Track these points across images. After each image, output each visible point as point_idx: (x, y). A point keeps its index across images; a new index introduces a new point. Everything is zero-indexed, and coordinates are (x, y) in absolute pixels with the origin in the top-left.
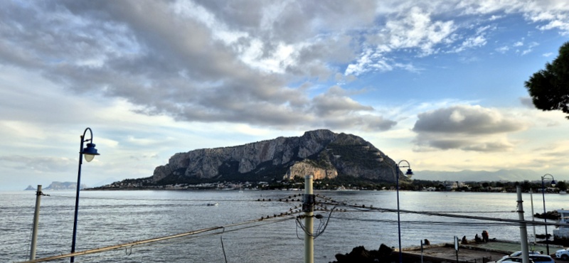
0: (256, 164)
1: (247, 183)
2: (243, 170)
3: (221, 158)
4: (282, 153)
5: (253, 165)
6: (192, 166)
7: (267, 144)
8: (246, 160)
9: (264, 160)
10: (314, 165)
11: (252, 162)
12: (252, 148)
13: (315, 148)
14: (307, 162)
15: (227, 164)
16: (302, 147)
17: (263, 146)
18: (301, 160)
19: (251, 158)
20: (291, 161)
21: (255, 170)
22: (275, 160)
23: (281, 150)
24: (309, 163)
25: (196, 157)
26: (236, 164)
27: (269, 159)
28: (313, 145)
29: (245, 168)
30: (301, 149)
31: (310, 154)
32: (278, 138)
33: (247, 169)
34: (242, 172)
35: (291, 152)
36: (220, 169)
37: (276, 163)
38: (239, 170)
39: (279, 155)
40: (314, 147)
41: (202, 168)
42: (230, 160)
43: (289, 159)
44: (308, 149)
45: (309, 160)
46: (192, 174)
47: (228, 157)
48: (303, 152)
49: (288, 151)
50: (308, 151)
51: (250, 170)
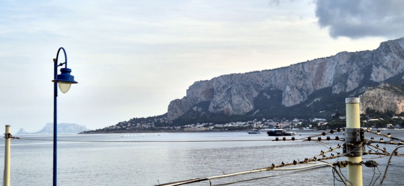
0: (307, 93)
1: (296, 120)
2: (288, 102)
3: (257, 86)
4: (346, 76)
5: (302, 94)
6: (218, 98)
7: (322, 63)
8: (292, 88)
9: (319, 88)
10: (396, 92)
11: (301, 90)
12: (301, 69)
13: (398, 66)
14: (385, 88)
15: (265, 94)
16: (377, 66)
17: (316, 66)
18: (375, 85)
19: (300, 84)
20: (360, 87)
21: (307, 102)
22: (336, 87)
23: (344, 71)
24: (388, 89)
25: (221, 86)
26: (278, 94)
27: (325, 86)
28: (394, 63)
29: (291, 99)
30: (375, 69)
31: (389, 76)
32: (339, 54)
33: (295, 101)
34: (287, 105)
35: (359, 74)
36: (256, 102)
37: (337, 90)
38: (283, 103)
39: (342, 79)
40: (395, 65)
41: (230, 102)
42: (269, 88)
43: (357, 85)
44: (386, 68)
45: (388, 85)
46: (218, 110)
47: (267, 85)
48: (378, 73)
49: (356, 72)
50: (386, 71)
51: (298, 103)
